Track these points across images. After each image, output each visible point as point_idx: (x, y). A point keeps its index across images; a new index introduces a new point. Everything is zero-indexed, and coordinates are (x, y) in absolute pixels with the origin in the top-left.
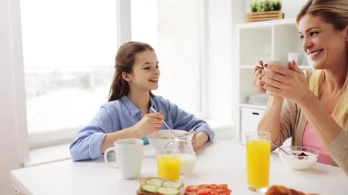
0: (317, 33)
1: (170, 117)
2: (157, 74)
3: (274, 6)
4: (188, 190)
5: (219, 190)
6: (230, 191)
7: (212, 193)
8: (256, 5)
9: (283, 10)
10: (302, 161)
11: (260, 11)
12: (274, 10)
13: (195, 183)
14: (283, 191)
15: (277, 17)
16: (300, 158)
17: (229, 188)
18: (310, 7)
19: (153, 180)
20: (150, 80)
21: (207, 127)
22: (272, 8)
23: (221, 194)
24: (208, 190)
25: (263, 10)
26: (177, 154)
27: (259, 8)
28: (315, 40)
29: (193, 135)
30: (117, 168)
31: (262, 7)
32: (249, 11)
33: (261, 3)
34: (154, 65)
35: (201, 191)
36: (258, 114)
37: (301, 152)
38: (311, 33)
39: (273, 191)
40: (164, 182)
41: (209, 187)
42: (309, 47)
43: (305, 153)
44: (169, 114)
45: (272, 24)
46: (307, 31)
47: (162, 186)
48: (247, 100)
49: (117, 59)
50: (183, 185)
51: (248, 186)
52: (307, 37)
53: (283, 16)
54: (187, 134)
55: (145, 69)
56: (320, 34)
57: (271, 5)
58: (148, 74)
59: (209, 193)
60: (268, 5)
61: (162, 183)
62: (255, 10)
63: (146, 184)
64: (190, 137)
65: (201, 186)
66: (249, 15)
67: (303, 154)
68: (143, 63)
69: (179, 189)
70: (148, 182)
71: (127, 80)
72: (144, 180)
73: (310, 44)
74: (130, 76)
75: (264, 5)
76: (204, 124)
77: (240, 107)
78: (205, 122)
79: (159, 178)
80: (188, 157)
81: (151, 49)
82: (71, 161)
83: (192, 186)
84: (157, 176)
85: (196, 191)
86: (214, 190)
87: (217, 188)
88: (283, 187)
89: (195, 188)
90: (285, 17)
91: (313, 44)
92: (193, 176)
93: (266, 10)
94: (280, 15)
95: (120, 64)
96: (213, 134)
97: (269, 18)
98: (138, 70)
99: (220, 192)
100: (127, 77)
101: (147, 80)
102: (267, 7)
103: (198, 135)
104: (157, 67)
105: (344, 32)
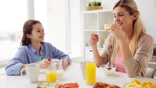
1: (51, 53)
2: (43, 34)
3: (98, 4)
4: (60, 86)
5: (73, 86)
6: (78, 86)
7: (71, 87)
8: (90, 3)
9: (102, 6)
10: (110, 71)
11: (92, 6)
12: (98, 5)
13: (63, 83)
14: (101, 85)
15: (99, 8)
16: (109, 70)
17: (78, 84)
18: (120, 4)
19: (44, 83)
20: (40, 37)
21: (69, 57)
22: (97, 5)
23: (74, 87)
24: (69, 86)
25: (93, 5)
26: (55, 70)
27: (92, 4)
28: (121, 18)
29: (62, 61)
30: (27, 78)
31: (93, 4)
32: (88, 6)
33: (93, 2)
34: (42, 30)
35: (66, 86)
36: (92, 51)
37: (109, 67)
39: (97, 85)
40: (49, 83)
41: (69, 84)
42: (118, 21)
43: (111, 67)
44: (51, 51)
45: (97, 11)
46: (118, 13)
47: (48, 85)
48: (87, 45)
49: (24, 28)
50: (58, 84)
51: (87, 83)
52: (118, 16)
53: (102, 8)
54: (59, 61)
55: (38, 32)
57: (97, 3)
58: (39, 34)
59: (69, 87)
60: (95, 3)
61: (48, 84)
62: (90, 5)
63: (41, 84)
64: (61, 62)
65: (66, 84)
66: (87, 7)
67: (110, 68)
68: (37, 29)
69: (56, 86)
70: (42, 84)
71: (29, 37)
72: (39, 83)
73: (118, 20)
74: (30, 35)
75: (94, 3)
76: (68, 56)
77: (84, 48)
78: (68, 55)
79: (47, 82)
80: (60, 71)
81: (40, 23)
82: (6, 75)
83: (62, 84)
84: (46, 81)
85: (64, 86)
86: (71, 86)
87: (73, 85)
88: (101, 83)
89: (63, 85)
90: (103, 8)
91: (120, 20)
92: (63, 80)
93: (95, 6)
94: (101, 8)
95: (25, 30)
96: (71, 60)
97: (96, 9)
98: (34, 32)
99: (74, 86)
100: (29, 36)
101: (38, 37)
102: (95, 4)
103: (64, 61)
104: (43, 31)
105: (133, 16)
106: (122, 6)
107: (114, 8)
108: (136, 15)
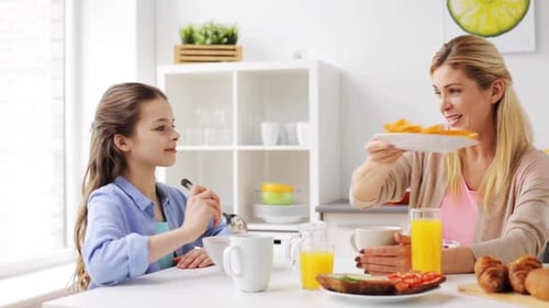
0: (459, 91)
3: (227, 36)
11: (204, 43)
12: (227, 43)
15: (233, 56)
18: (449, 58)
22: (224, 40)
25: (208, 41)
27: (199, 37)
28: (455, 100)
31: (206, 36)
33: (205, 28)
34: (170, 124)
38: (451, 90)
42: (448, 109)
46: (447, 87)
52: (446, 95)
56: (462, 93)
57: (222, 33)
60: (217, 34)
62: (189, 40)
68: (156, 119)
73: (448, 106)
74: (127, 141)
75: (209, 32)
91: (452, 106)
93: (213, 43)
94: (240, 54)
98: (144, 130)
100: (122, 143)
101: (161, 150)
102: (215, 37)
105: (490, 92)
106: (455, 66)
107: (432, 71)
108: (498, 86)
